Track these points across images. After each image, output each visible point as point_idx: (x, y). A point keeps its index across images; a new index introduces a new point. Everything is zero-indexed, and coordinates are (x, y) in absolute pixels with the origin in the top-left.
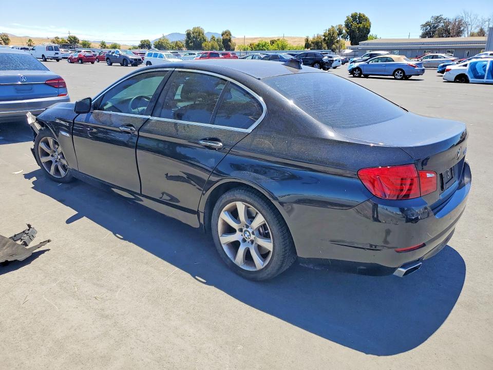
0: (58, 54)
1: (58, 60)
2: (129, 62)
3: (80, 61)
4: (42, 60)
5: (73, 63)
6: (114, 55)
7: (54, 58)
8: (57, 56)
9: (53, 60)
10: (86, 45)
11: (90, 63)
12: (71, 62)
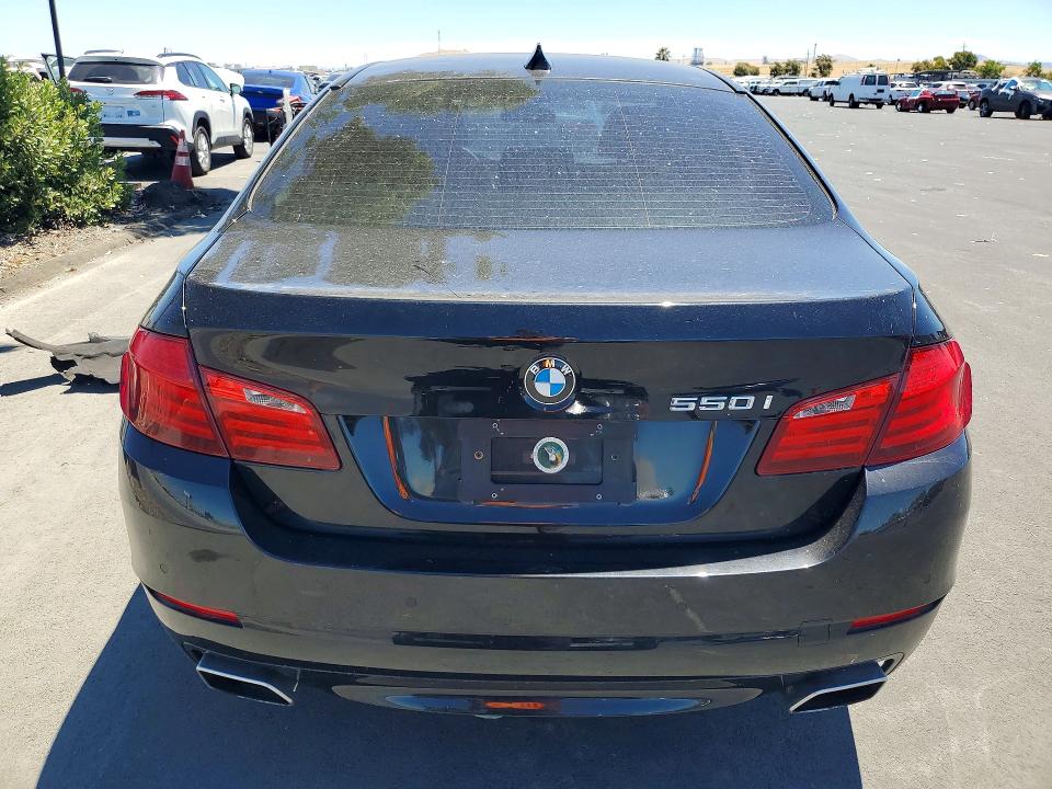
0: (882, 91)
1: (880, 106)
2: (1035, 108)
3: (920, 108)
4: (847, 105)
5: (907, 110)
6: (1001, 91)
7: (872, 101)
8: (879, 96)
9: (870, 106)
10: (991, 71)
11: (944, 111)
12: (901, 110)
